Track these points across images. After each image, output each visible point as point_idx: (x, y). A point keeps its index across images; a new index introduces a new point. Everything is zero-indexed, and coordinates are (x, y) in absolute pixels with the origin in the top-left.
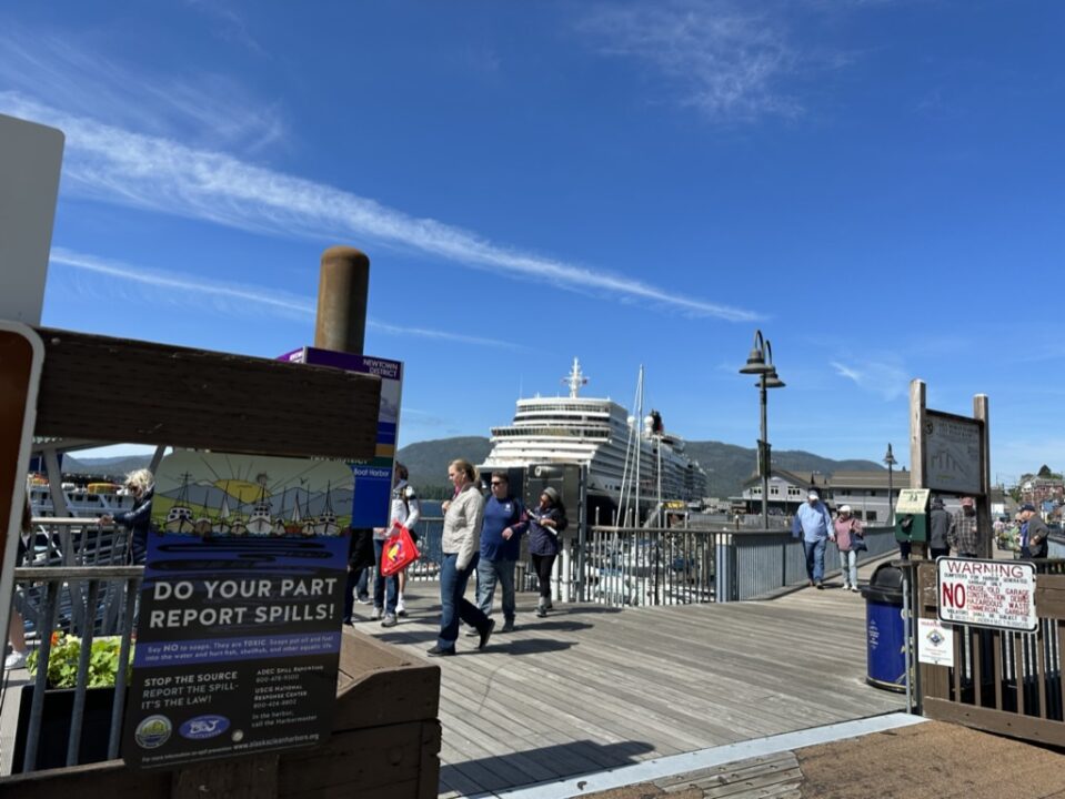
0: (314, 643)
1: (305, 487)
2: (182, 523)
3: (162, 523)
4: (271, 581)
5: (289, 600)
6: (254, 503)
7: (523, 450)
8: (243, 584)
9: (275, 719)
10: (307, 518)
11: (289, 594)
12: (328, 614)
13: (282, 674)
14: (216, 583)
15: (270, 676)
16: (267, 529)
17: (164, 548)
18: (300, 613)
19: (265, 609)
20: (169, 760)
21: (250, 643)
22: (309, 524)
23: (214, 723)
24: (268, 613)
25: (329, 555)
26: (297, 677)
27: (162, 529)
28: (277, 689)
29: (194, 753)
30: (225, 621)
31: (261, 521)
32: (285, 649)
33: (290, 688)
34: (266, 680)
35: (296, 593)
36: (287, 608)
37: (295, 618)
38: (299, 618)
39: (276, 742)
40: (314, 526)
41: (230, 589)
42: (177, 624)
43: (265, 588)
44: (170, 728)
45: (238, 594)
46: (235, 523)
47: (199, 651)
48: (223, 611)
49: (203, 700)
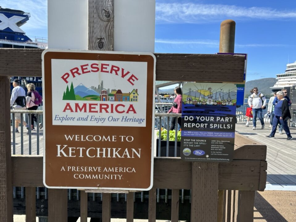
0: (227, 135)
1: (222, 91)
2: (190, 101)
3: (185, 101)
4: (214, 117)
5: (219, 123)
6: (208, 96)
7: (289, 81)
8: (206, 117)
9: (217, 153)
10: (223, 100)
11: (219, 121)
12: (231, 127)
13: (218, 142)
14: (199, 117)
15: (215, 142)
16: (212, 103)
17: (186, 108)
18: (223, 126)
19: (212, 124)
20: (191, 159)
21: (209, 133)
22: (224, 102)
23: (201, 152)
24: (213, 126)
25: (230, 111)
26: (222, 143)
27: (185, 103)
28: (217, 146)
29: (197, 159)
30: (202, 127)
31: (210, 101)
32: (219, 136)
33: (220, 146)
34: (214, 143)
35: (221, 121)
36: (219, 125)
37: (221, 128)
38: (222, 128)
39: (217, 159)
40: (225, 102)
41: (203, 119)
42: (190, 127)
43: (212, 119)
44: (191, 152)
45: (205, 120)
46: (203, 101)
47: (196, 134)
48: (201, 124)
49: (198, 146)
